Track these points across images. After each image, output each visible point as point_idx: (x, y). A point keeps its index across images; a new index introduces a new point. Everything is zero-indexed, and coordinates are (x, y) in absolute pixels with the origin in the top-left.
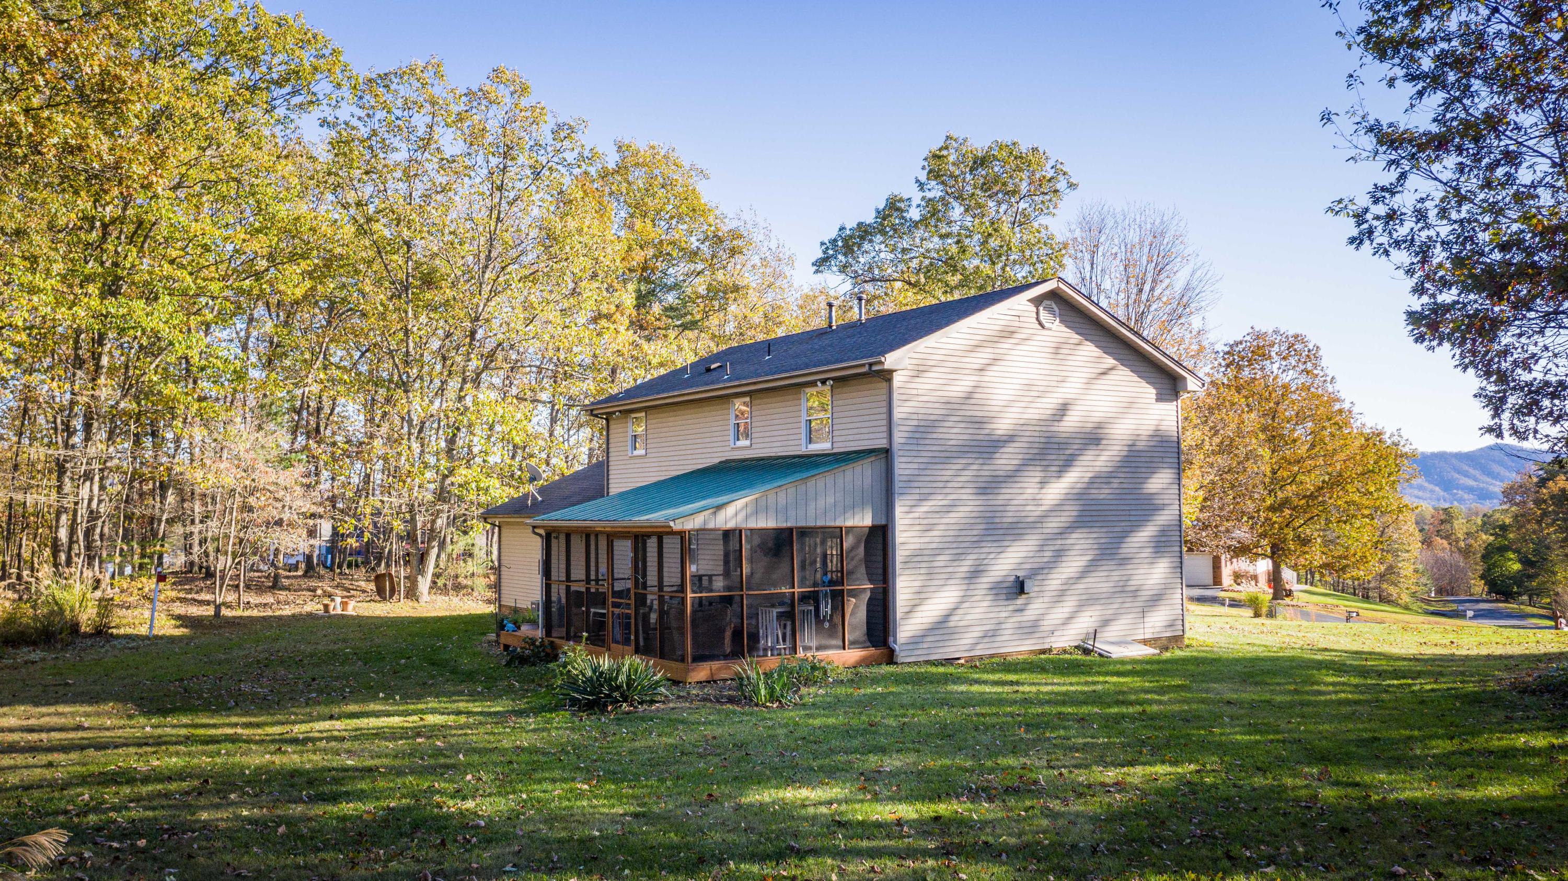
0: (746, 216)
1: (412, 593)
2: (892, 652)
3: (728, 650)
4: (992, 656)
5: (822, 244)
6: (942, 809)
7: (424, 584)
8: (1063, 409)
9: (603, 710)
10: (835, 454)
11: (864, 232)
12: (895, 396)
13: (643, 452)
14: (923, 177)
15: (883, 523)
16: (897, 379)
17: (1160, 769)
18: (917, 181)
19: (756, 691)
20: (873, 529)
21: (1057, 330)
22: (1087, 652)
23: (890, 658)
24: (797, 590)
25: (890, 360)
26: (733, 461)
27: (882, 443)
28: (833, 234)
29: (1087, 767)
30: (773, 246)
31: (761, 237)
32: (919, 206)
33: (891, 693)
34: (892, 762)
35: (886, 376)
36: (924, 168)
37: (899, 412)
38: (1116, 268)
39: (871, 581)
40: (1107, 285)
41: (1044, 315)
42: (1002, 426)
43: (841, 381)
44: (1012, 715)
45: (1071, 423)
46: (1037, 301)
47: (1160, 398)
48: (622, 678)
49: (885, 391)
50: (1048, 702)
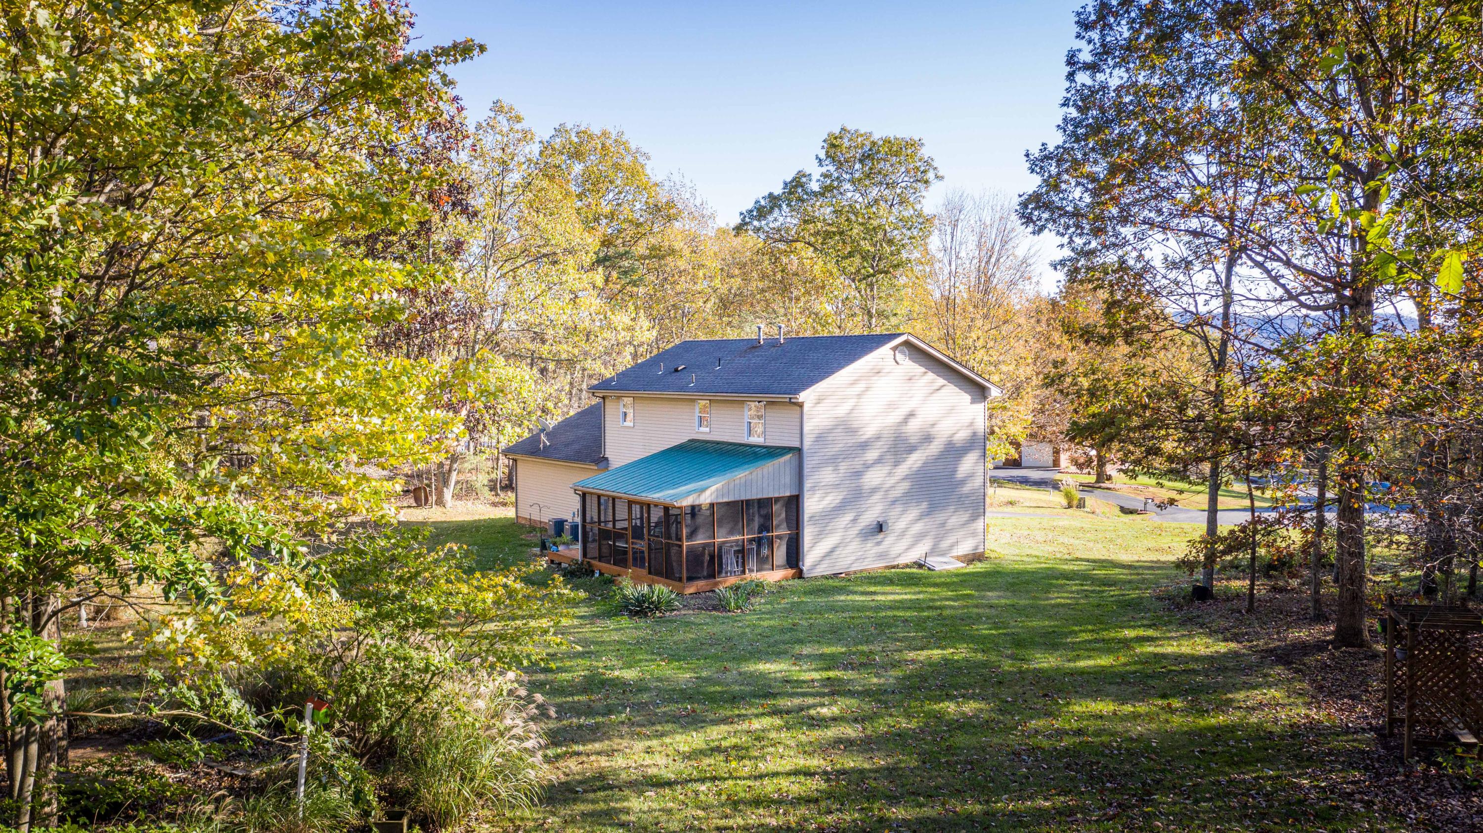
0: (676, 178)
1: (440, 502)
2: (801, 571)
3: (705, 573)
4: (861, 571)
5: (741, 214)
6: (831, 674)
7: (448, 494)
8: (911, 415)
9: (646, 616)
10: (766, 447)
11: (774, 201)
12: (805, 417)
13: (631, 424)
14: (822, 155)
15: (795, 493)
16: (806, 408)
17: (936, 652)
18: (817, 157)
19: (729, 604)
20: (790, 498)
21: (909, 365)
22: (920, 566)
23: (800, 575)
24: (746, 537)
25: (803, 396)
26: (698, 441)
27: (797, 444)
28: (750, 206)
29: (901, 651)
30: (698, 203)
31: (688, 195)
32: (818, 181)
33: (802, 602)
34: (807, 650)
35: (801, 405)
36: (823, 147)
37: (806, 428)
38: (972, 241)
39: (789, 528)
40: (963, 254)
41: (899, 357)
42: (869, 432)
43: (771, 403)
44: (869, 618)
45: (914, 426)
46: (894, 349)
47: (973, 402)
48: (655, 598)
49: (799, 412)
50: (891, 608)
